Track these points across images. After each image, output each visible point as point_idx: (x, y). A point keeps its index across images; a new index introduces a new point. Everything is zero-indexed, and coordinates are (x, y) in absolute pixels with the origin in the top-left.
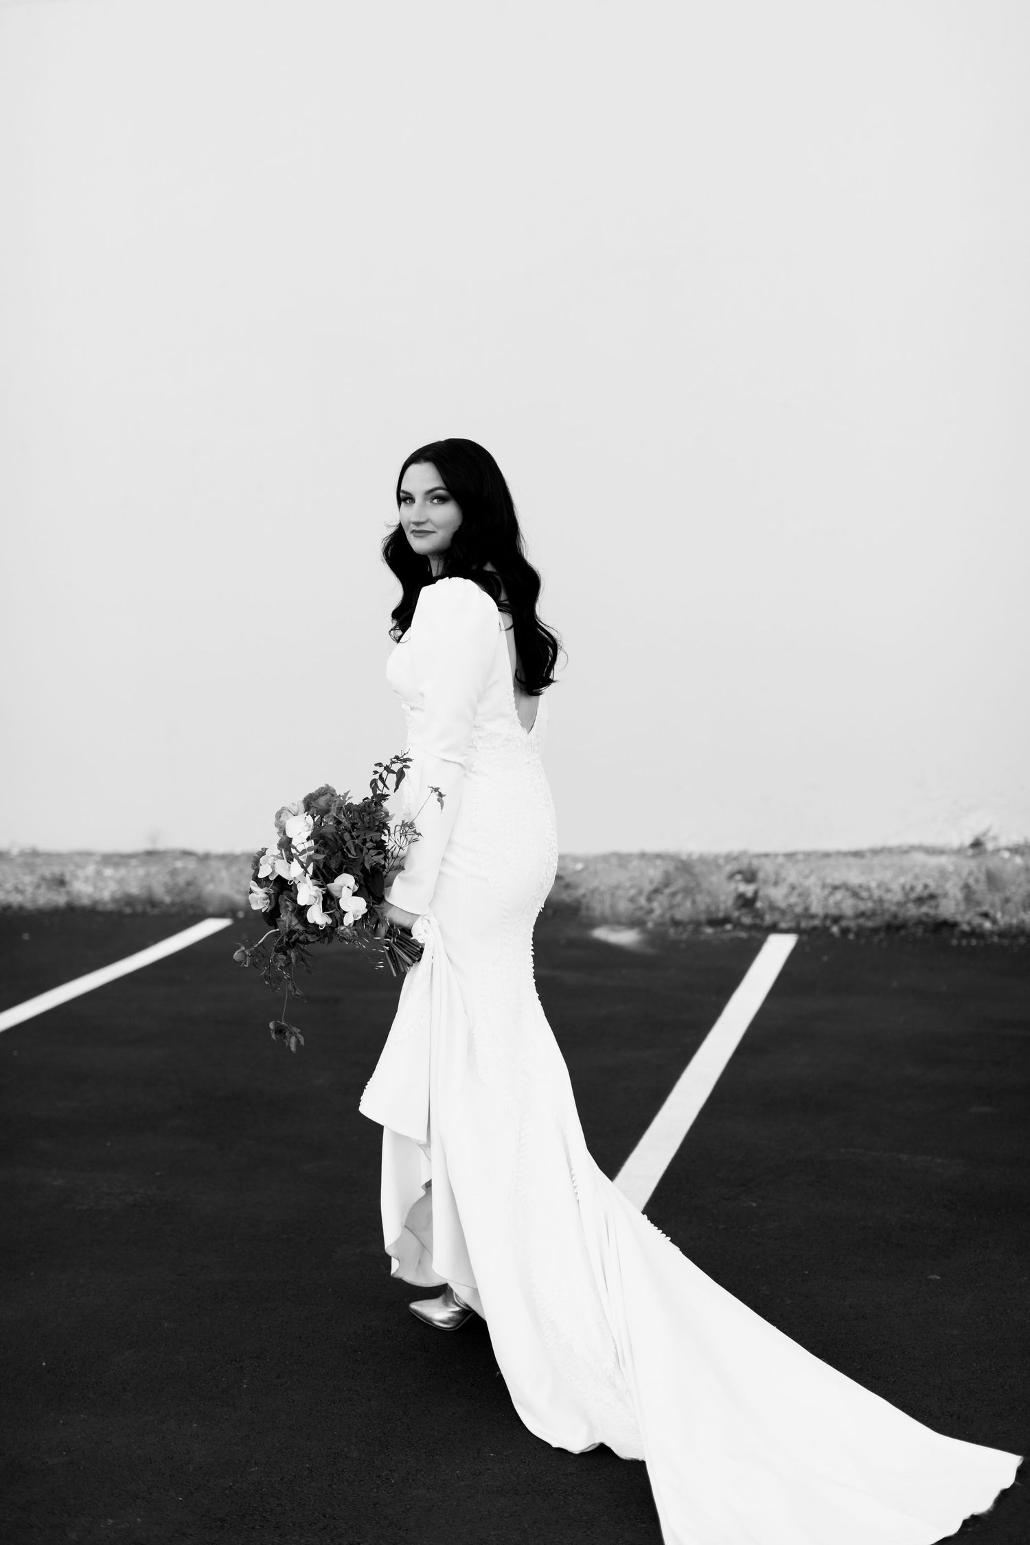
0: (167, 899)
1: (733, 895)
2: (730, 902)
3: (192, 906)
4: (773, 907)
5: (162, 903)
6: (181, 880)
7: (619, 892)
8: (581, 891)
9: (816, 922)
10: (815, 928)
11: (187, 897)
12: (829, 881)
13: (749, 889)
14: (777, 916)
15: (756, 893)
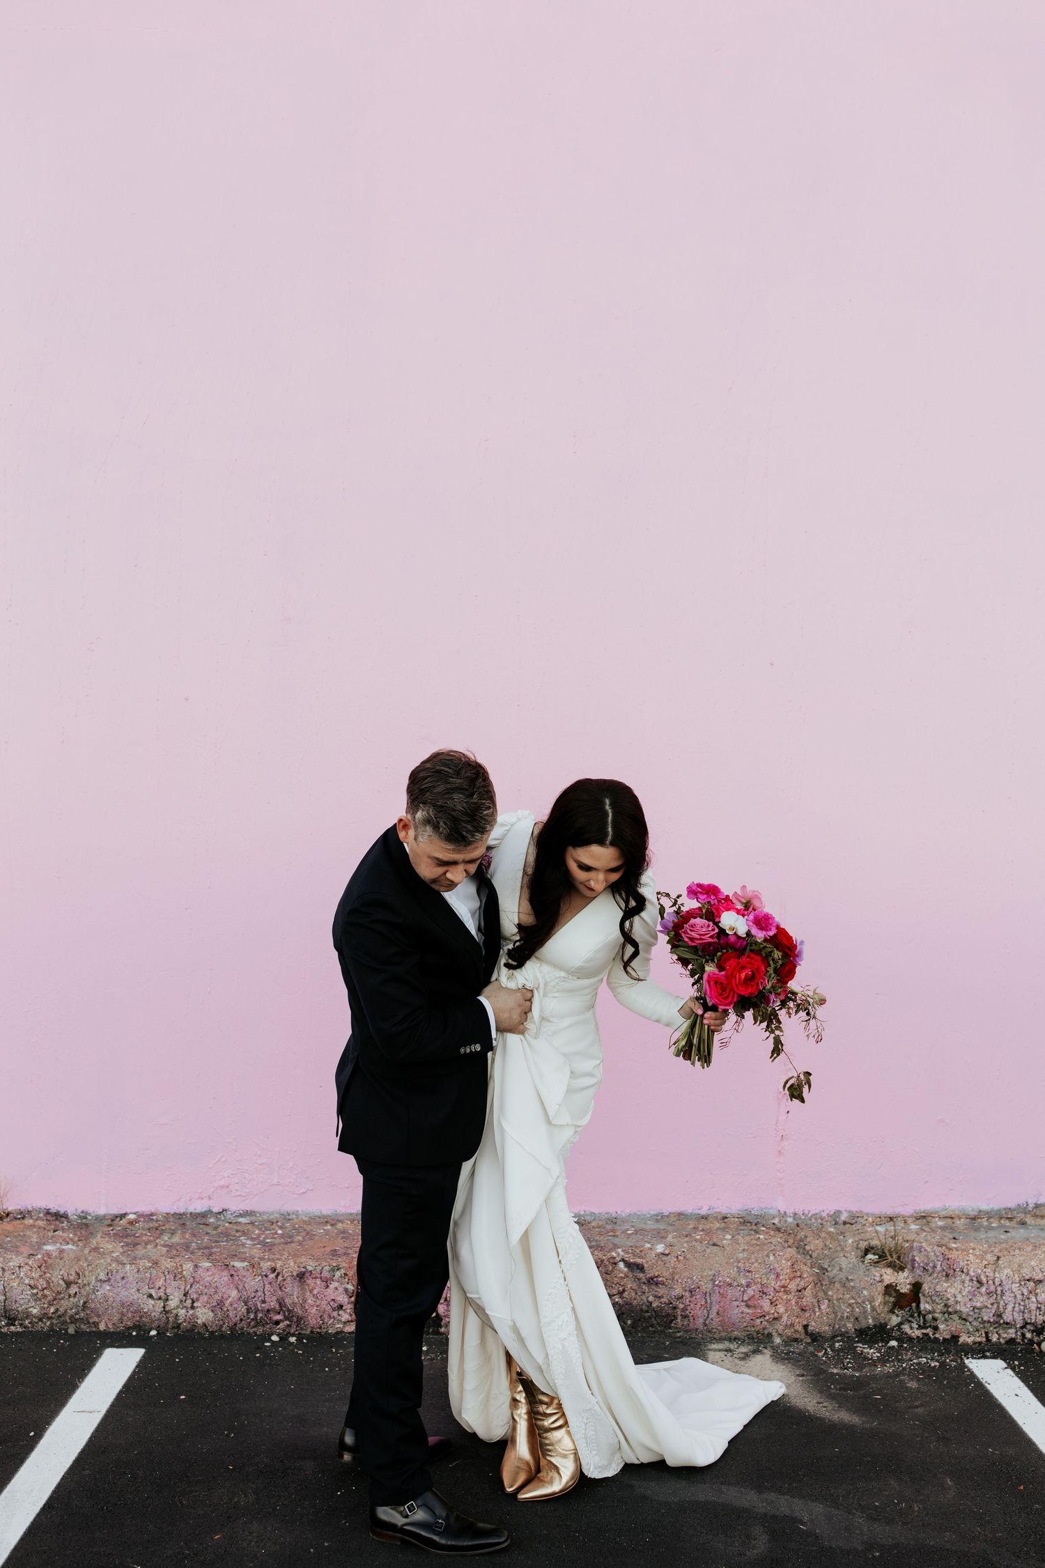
0: (35, 1311)
1: (881, 1288)
2: (879, 1300)
3: (73, 1320)
4: (948, 1312)
5: (28, 1315)
6: (57, 1277)
7: (730, 1292)
8: (678, 1291)
9: (1011, 1333)
10: (1011, 1341)
11: (64, 1305)
12: (1026, 1273)
13: (903, 1281)
14: (955, 1325)
15: (917, 1287)
